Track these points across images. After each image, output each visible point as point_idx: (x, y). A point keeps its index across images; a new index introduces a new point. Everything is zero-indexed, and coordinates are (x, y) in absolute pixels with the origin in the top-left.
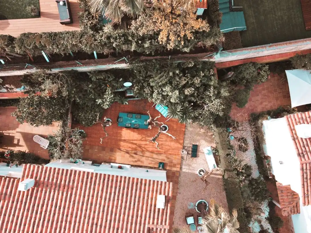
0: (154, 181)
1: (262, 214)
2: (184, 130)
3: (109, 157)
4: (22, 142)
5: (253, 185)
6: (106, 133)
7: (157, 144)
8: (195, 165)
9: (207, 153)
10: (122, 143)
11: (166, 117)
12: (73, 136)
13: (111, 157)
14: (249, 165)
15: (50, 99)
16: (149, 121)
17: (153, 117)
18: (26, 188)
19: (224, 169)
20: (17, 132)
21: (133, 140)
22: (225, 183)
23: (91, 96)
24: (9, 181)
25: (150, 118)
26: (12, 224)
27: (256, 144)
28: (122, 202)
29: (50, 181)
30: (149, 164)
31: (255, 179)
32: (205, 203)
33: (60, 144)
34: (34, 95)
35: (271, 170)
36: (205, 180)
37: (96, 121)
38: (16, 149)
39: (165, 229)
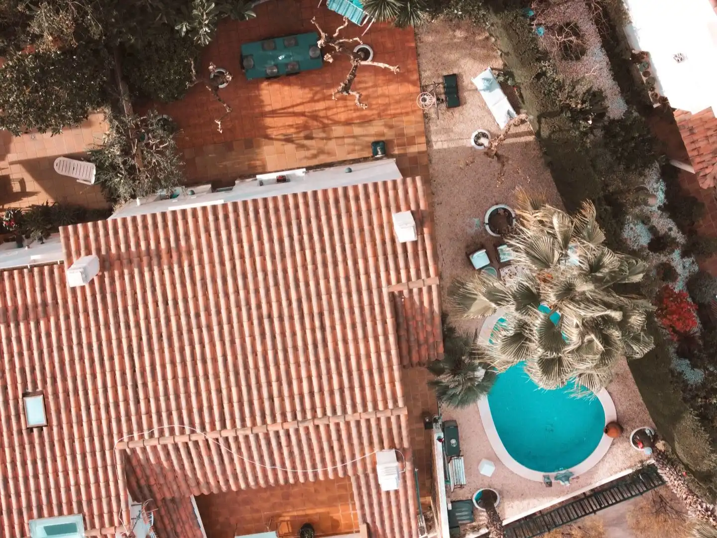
0: (375, 185)
1: (651, 201)
2: (413, 45)
3: (247, 163)
4: (32, 185)
5: (615, 136)
6: (225, 105)
7: (357, 96)
8: (462, 126)
9: (485, 87)
10: (269, 121)
11: (361, 24)
12: (146, 134)
13: (252, 162)
14: (595, 89)
15: (62, 57)
16: (320, 43)
17: (330, 32)
18: (86, 277)
19: (537, 113)
20: (12, 163)
21: (293, 106)
22: (544, 149)
23: (161, 19)
24: (42, 274)
25: (323, 34)
26: (84, 363)
27: (607, 28)
28: (314, 253)
29: (133, 248)
30: (349, 153)
31: (618, 121)
32: (505, 210)
33: (124, 163)
34: (20, 55)
35: (655, 86)
36: (496, 154)
37: (191, 82)
38: (24, 204)
39: (430, 288)
